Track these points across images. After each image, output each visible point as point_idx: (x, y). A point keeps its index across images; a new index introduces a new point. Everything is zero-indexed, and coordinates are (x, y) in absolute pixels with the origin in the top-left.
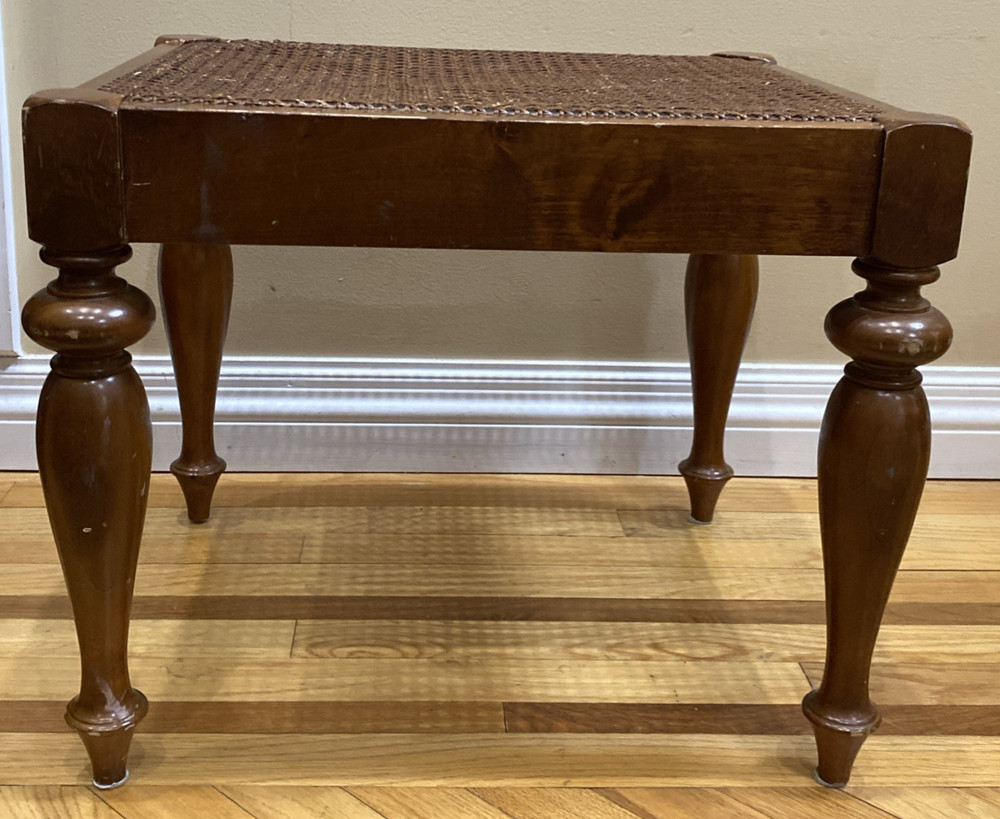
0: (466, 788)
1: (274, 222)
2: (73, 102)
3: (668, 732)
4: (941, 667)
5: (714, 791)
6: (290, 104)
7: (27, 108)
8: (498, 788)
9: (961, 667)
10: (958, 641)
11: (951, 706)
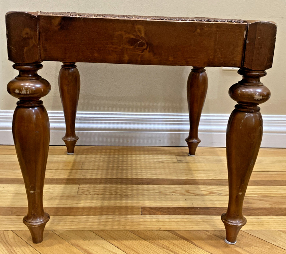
0: (129, 231)
3: (190, 215)
4: (271, 197)
5: (204, 231)
8: (139, 231)
9: (278, 197)
10: (276, 191)
11: (275, 208)
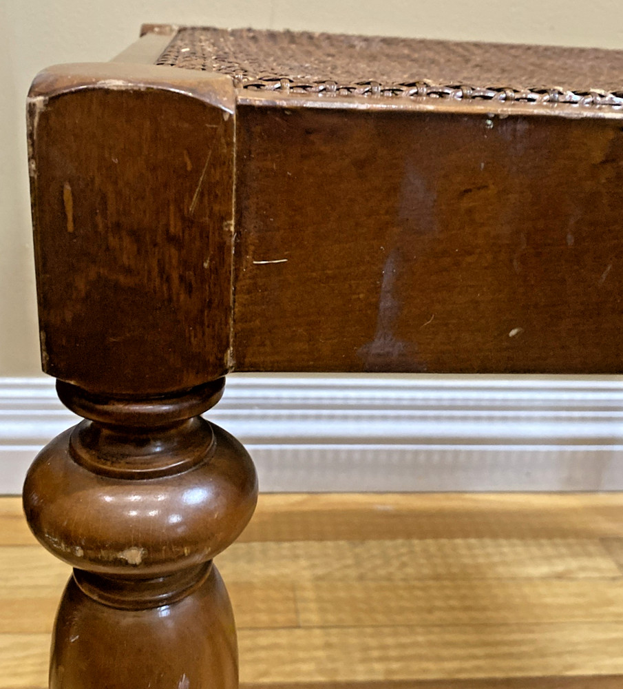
1: (513, 332)
2: (142, 86)
6: (547, 97)
7: (39, 100)
